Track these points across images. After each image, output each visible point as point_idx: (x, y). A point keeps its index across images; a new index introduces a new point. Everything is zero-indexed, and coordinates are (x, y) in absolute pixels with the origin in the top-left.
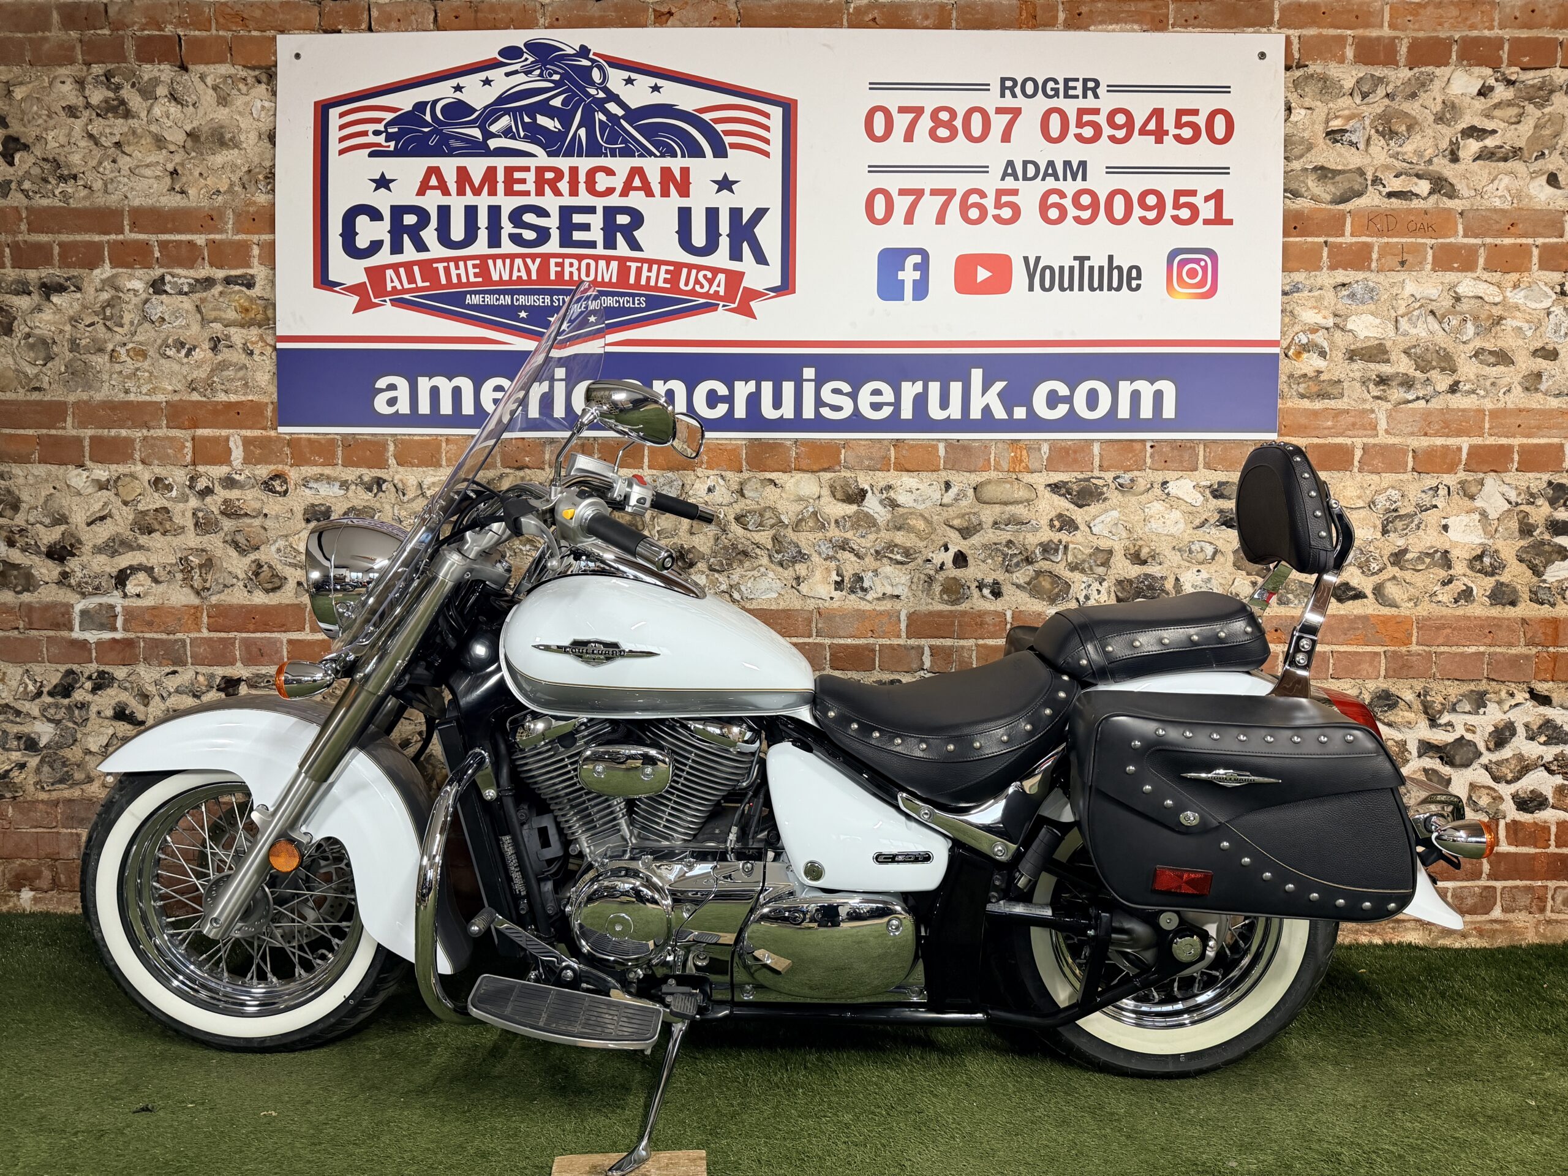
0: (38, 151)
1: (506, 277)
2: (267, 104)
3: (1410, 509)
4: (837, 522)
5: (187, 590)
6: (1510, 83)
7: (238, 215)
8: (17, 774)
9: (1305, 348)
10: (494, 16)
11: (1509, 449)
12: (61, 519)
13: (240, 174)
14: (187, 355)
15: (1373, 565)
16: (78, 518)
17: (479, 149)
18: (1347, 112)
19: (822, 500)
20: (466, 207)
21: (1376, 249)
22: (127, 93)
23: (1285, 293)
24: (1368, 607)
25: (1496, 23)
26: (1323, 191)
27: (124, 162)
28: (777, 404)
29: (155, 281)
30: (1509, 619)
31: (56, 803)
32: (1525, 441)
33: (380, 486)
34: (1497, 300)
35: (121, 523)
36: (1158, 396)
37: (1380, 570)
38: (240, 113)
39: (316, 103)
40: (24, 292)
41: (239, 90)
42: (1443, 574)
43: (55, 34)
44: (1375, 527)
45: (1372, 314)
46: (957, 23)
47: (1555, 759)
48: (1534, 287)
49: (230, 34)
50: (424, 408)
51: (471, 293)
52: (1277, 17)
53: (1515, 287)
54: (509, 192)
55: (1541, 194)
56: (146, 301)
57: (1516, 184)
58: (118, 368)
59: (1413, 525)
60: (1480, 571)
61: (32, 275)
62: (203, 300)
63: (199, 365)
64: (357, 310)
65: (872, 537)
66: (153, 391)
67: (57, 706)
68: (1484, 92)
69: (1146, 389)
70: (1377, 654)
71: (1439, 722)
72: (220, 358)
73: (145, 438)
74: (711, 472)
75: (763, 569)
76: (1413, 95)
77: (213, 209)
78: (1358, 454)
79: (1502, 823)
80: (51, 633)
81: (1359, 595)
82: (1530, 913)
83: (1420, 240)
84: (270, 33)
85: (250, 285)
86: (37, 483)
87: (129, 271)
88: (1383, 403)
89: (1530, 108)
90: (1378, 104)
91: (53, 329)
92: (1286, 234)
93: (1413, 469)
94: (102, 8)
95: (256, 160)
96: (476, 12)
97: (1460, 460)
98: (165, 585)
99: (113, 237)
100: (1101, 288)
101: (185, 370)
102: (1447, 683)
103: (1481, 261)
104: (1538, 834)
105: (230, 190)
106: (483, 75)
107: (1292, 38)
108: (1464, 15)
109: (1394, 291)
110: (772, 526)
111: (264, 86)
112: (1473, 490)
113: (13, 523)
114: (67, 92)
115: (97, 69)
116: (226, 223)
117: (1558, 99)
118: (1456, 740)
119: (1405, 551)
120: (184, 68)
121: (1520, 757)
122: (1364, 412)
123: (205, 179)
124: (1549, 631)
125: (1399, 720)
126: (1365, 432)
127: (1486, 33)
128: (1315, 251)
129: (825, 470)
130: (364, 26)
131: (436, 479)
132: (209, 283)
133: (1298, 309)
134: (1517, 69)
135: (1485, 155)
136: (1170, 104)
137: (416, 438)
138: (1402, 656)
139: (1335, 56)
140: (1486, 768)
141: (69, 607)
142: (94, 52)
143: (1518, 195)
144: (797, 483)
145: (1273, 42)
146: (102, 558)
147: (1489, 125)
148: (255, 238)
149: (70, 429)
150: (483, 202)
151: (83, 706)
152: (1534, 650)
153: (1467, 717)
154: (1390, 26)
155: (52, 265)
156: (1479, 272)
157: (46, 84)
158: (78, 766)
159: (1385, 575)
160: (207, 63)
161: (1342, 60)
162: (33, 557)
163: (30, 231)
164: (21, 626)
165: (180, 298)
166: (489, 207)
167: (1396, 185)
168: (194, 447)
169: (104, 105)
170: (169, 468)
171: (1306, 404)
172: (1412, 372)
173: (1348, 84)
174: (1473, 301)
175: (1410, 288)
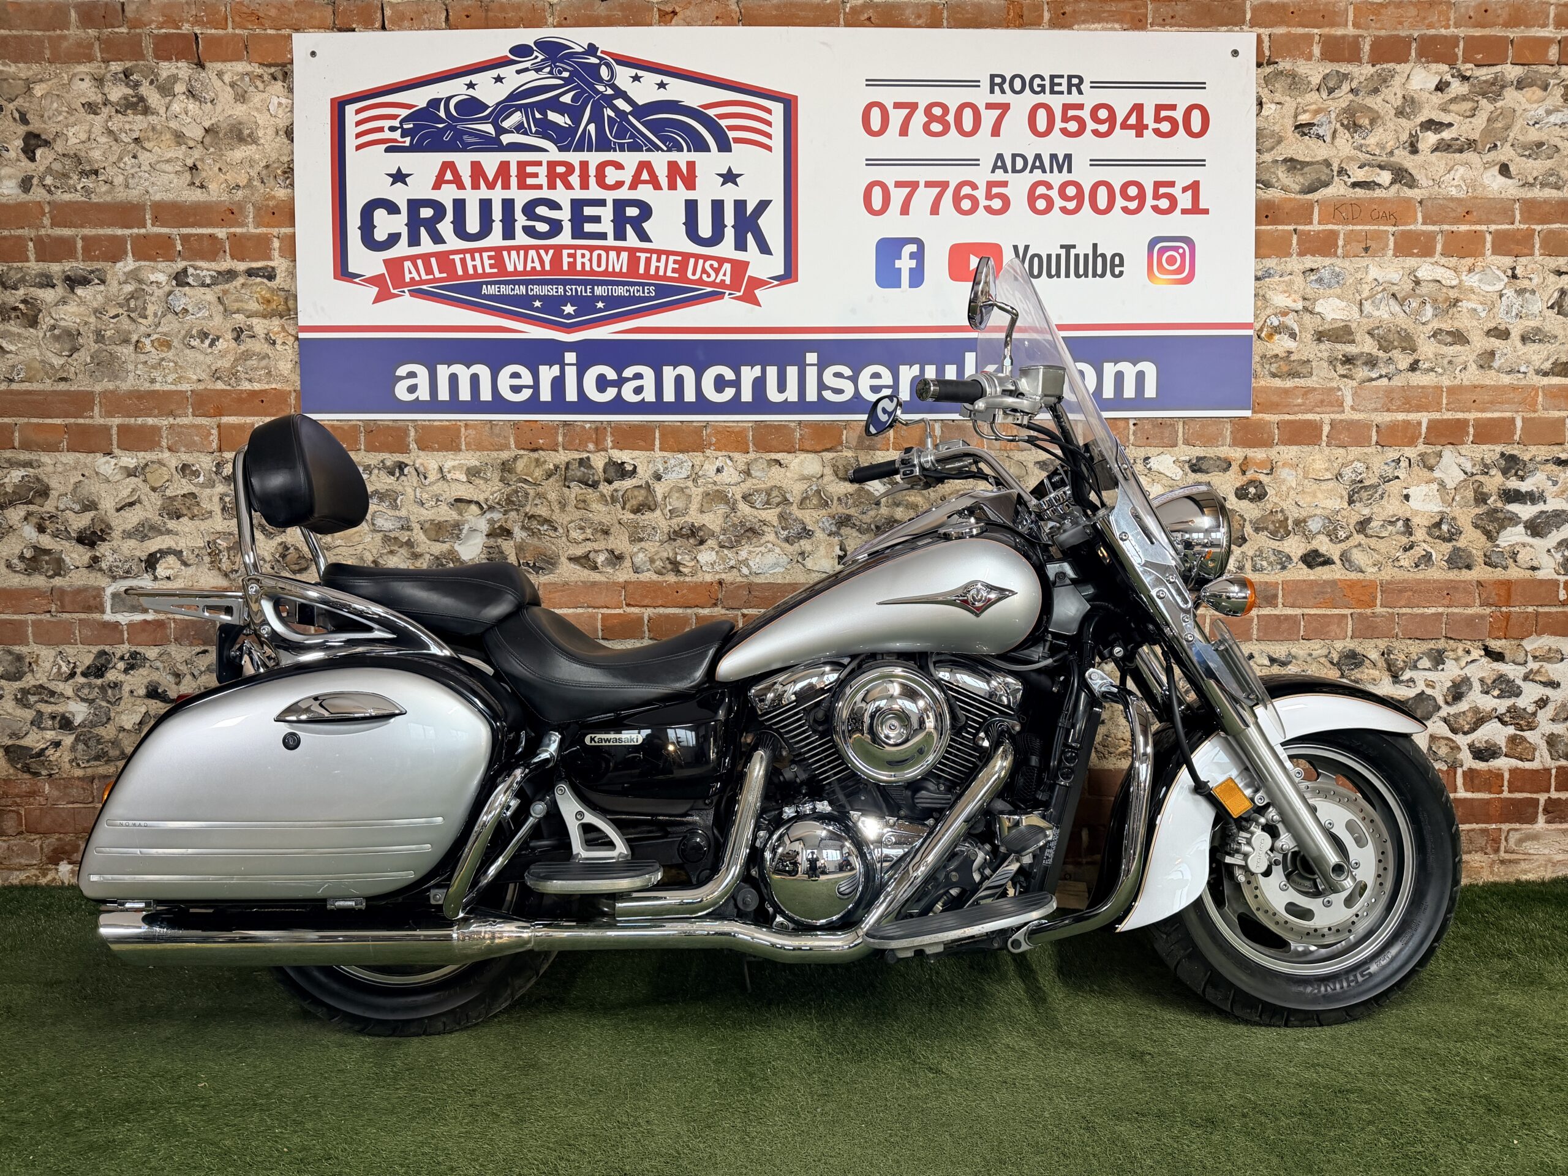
0: (59, 147)
1: (520, 268)
2: (284, 101)
3: (1374, 480)
4: (839, 499)
5: (215, 572)
6: (1465, 78)
7: (258, 209)
8: (52, 752)
9: (1277, 330)
10: (504, 15)
11: (1465, 422)
12: (90, 505)
13: (258, 168)
14: (211, 345)
15: (1341, 533)
16: (107, 504)
17: (492, 144)
18: (1314, 107)
19: (826, 479)
20: (481, 200)
21: (1342, 236)
22: (146, 90)
23: (1257, 279)
24: (1334, 573)
25: (1451, 23)
26: (1292, 181)
27: (143, 156)
28: (782, 387)
29: (177, 273)
30: (1465, 582)
31: (92, 779)
32: (1479, 415)
33: (401, 470)
34: (1454, 283)
35: (149, 510)
36: (1140, 377)
37: (1347, 538)
38: (257, 109)
39: (332, 100)
40: (48, 285)
41: (256, 87)
42: (1404, 540)
43: (74, 32)
44: (1342, 498)
45: (1339, 298)
46: (948, 23)
47: (1508, 711)
48: (1488, 271)
49: (246, 32)
50: (444, 395)
51: (487, 283)
52: (1248, 16)
53: (1470, 271)
54: (522, 186)
55: (1495, 184)
56: (170, 293)
57: (1470, 174)
58: (142, 358)
59: (1377, 495)
60: (1438, 537)
61: (55, 268)
62: (225, 292)
63: (222, 355)
64: (376, 301)
65: (872, 513)
66: (179, 380)
67: (90, 685)
68: (1441, 87)
69: (1129, 370)
70: (1344, 616)
71: (1401, 678)
72: (243, 348)
73: (171, 426)
74: (719, 453)
75: (770, 545)
76: (1376, 91)
77: (234, 203)
78: (1326, 429)
79: (1459, 771)
80: (83, 616)
81: (1328, 562)
82: (1486, 854)
83: (1382, 228)
84: (287, 32)
85: (271, 277)
86: (66, 470)
87: (152, 264)
88: (1350, 381)
89: (1483, 102)
90: (1343, 98)
91: (78, 321)
92: (1258, 222)
93: (1377, 443)
94: (119, 8)
95: (274, 156)
96: (487, 11)
97: (1420, 434)
98: (194, 568)
99: (135, 231)
100: (1086, 275)
101: (209, 360)
102: (1409, 642)
103: (1439, 247)
104: (1492, 780)
105: (249, 184)
106: (495, 73)
107: (1263, 36)
108: (1422, 14)
109: (1359, 276)
110: (778, 505)
111: (280, 83)
112: (1432, 461)
113: (43, 510)
114: (86, 90)
115: (116, 67)
116: (247, 217)
117: (1510, 94)
118: (1418, 695)
119: (1369, 520)
120: (201, 65)
121: (1476, 710)
122: (1332, 389)
123: (225, 174)
124: (1503, 593)
125: (1364, 677)
126: (1332, 409)
127: (1443, 31)
128: (1285, 239)
129: (827, 450)
130: (378, 25)
131: (457, 462)
132: (231, 275)
133: (1270, 293)
134: (1471, 66)
135: (1442, 147)
136: (1150, 99)
137: (436, 423)
138: (1367, 617)
139: (1303, 53)
140: (1445, 720)
141: (99, 592)
142: (113, 50)
143: (1473, 185)
144: (801, 463)
145: (1246, 40)
146: (132, 543)
147: (1445, 118)
148: (275, 231)
149: (97, 418)
150: (497, 196)
151: (116, 685)
152: (1488, 610)
153: (1427, 673)
154: (1353, 25)
155: (77, 260)
156: (1437, 256)
157: (66, 82)
158: (113, 743)
159: (1352, 542)
160: (224, 61)
161: (1309, 58)
162: (63, 542)
163: (53, 225)
164: (53, 610)
165: (203, 290)
166: (503, 200)
167: (1360, 175)
168: (220, 434)
169: (123, 102)
170: (195, 454)
171: (1278, 383)
172: (1375, 351)
173: (1316, 80)
174: (1431, 285)
175: (1374, 272)
